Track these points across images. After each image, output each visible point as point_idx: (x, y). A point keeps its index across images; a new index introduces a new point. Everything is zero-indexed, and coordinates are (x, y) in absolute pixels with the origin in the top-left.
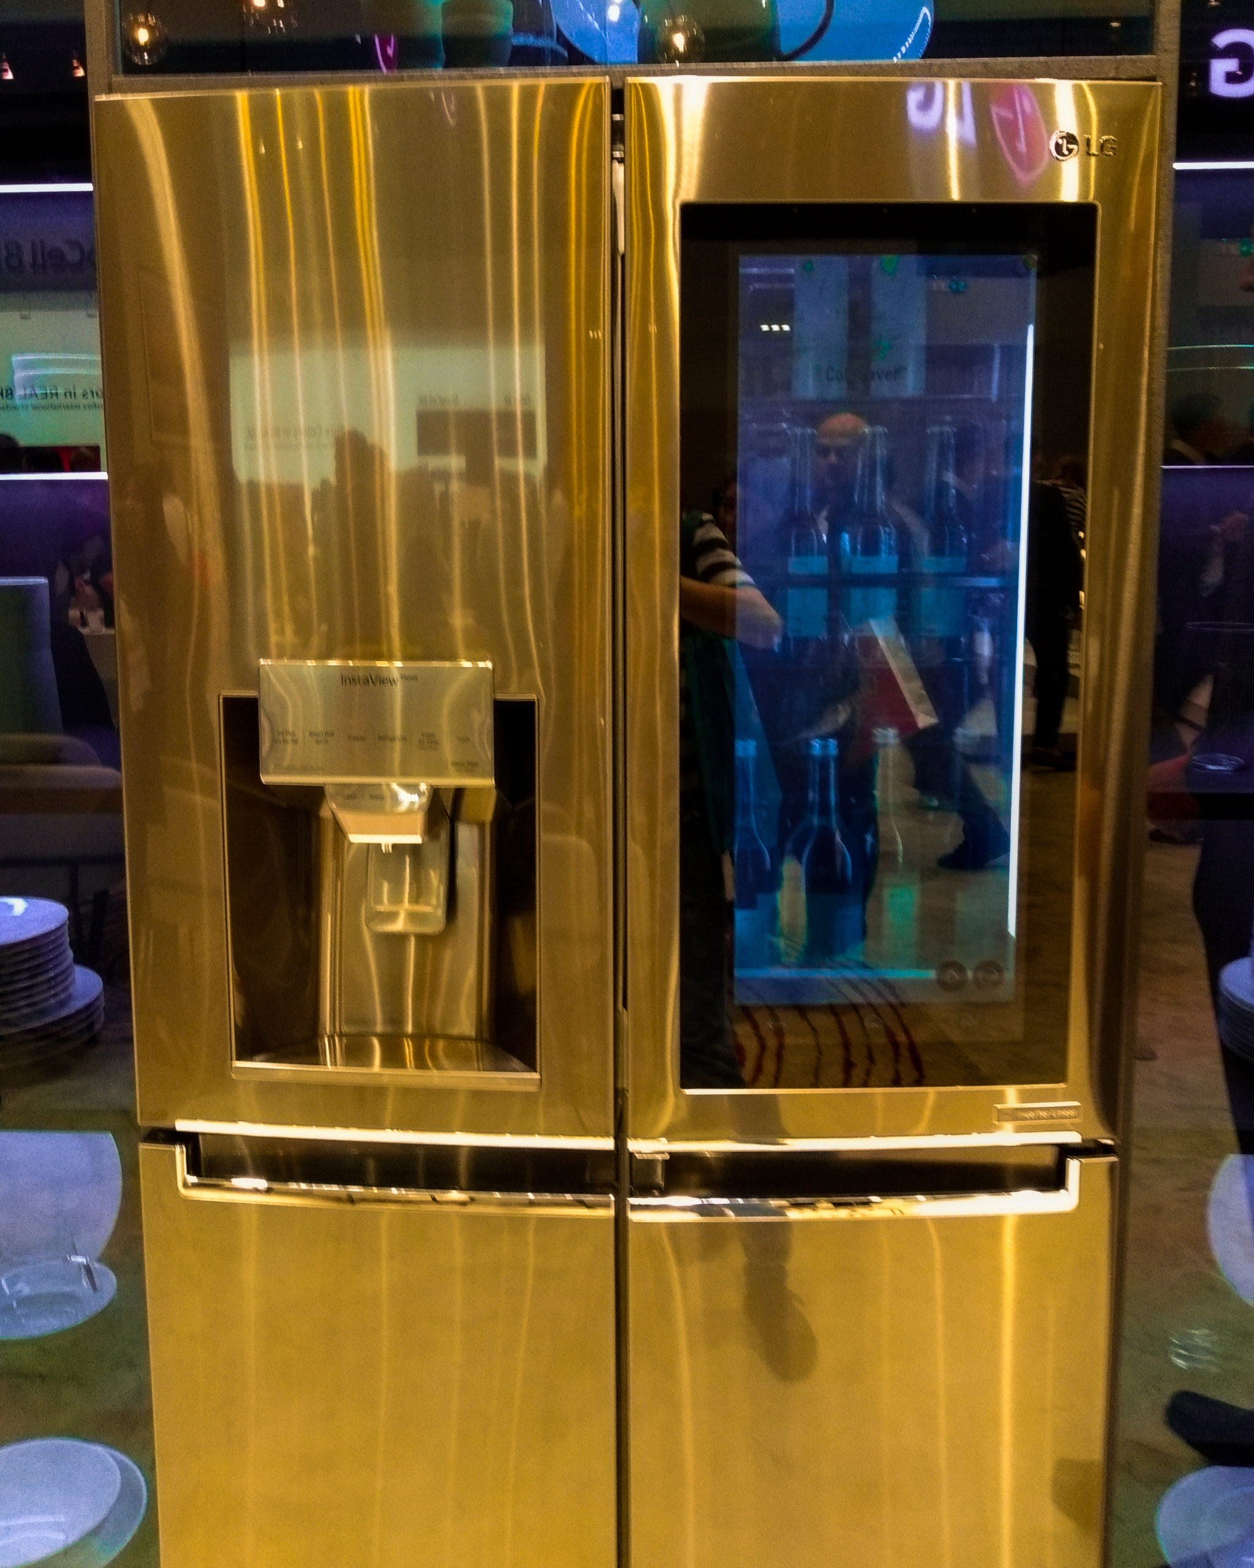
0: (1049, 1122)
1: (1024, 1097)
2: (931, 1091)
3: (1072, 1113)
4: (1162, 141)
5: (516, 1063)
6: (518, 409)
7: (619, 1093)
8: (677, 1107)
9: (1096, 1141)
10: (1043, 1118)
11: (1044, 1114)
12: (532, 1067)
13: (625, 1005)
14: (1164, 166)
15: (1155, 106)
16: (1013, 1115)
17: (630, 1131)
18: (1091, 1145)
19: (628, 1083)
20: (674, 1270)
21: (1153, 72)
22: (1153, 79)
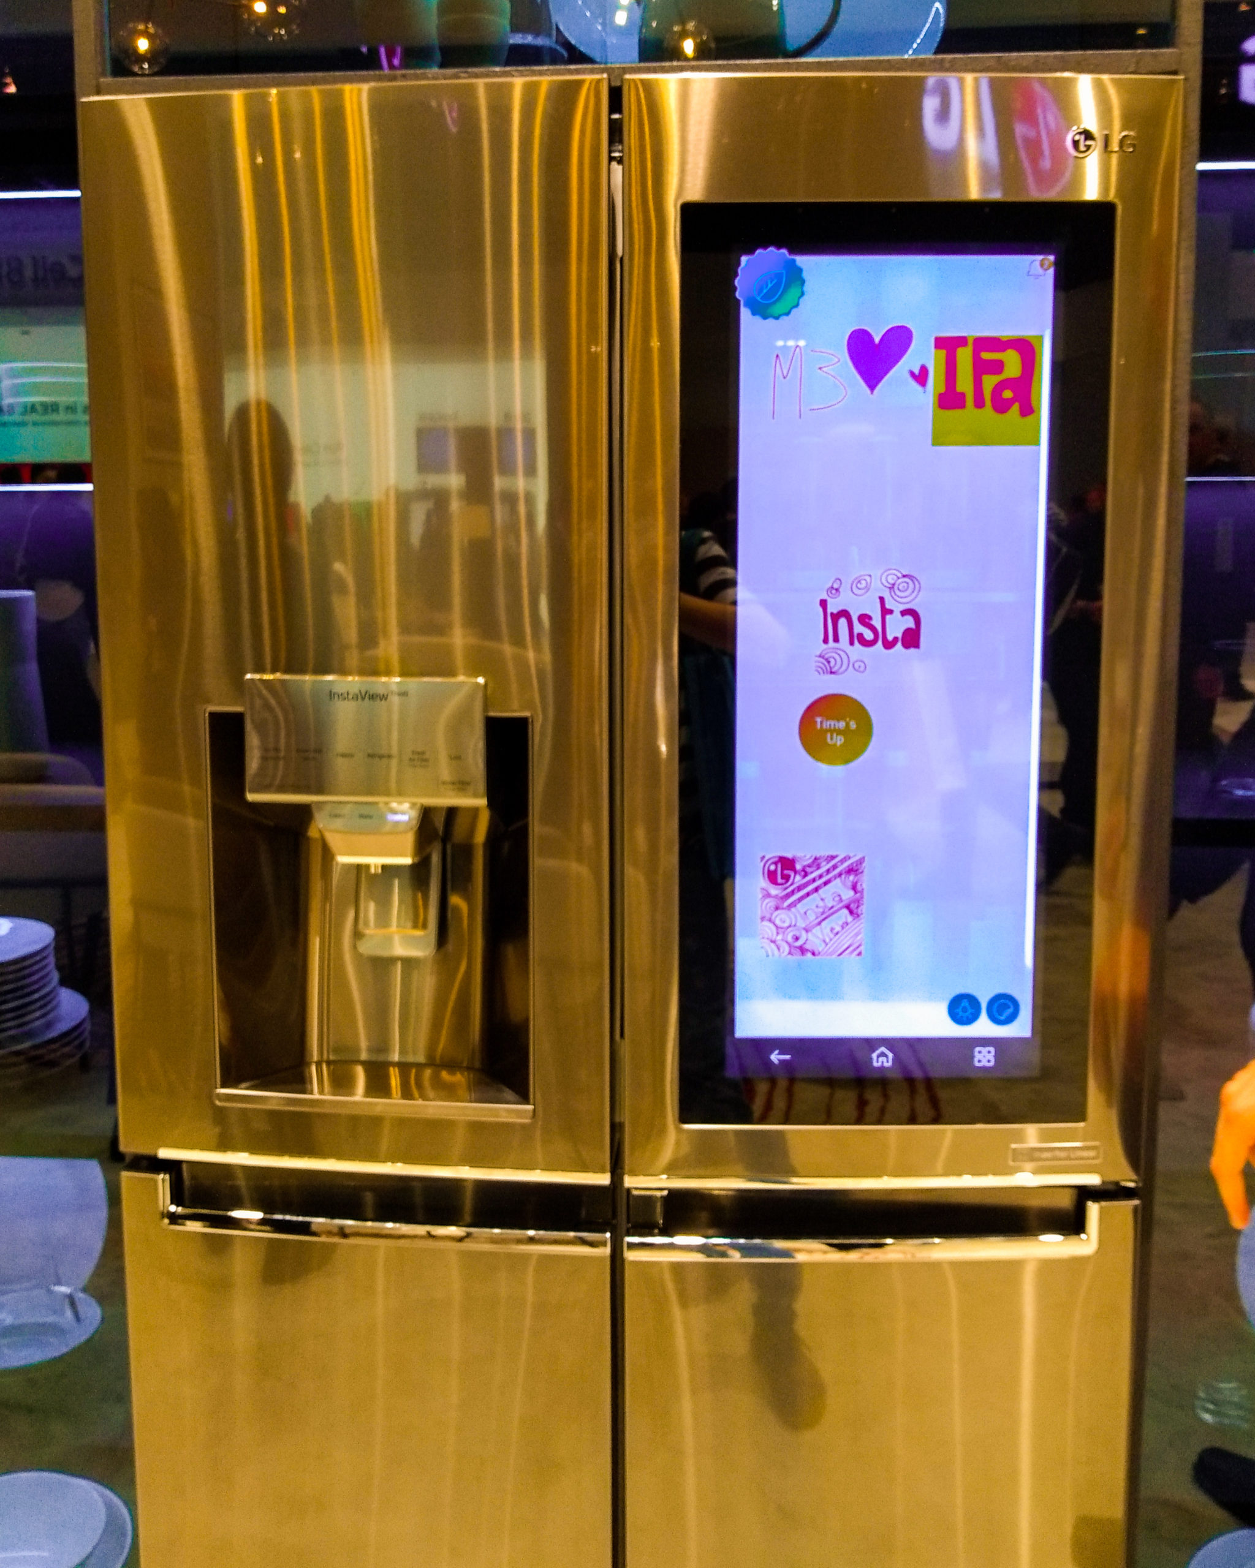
0: (1068, 1162)
1: (1045, 1137)
2: (949, 1130)
3: (1092, 1154)
4: (1185, 136)
5: (509, 1094)
6: (519, 426)
7: (616, 1128)
8: (678, 1143)
9: (1117, 1184)
10: (1060, 1159)
11: (1063, 1154)
12: (524, 1098)
13: (622, 1035)
14: (1187, 165)
15: (1177, 101)
16: (1031, 1155)
17: (627, 1168)
18: (1111, 1187)
19: (626, 1117)
20: (677, 1312)
21: (1174, 68)
22: (1175, 73)
